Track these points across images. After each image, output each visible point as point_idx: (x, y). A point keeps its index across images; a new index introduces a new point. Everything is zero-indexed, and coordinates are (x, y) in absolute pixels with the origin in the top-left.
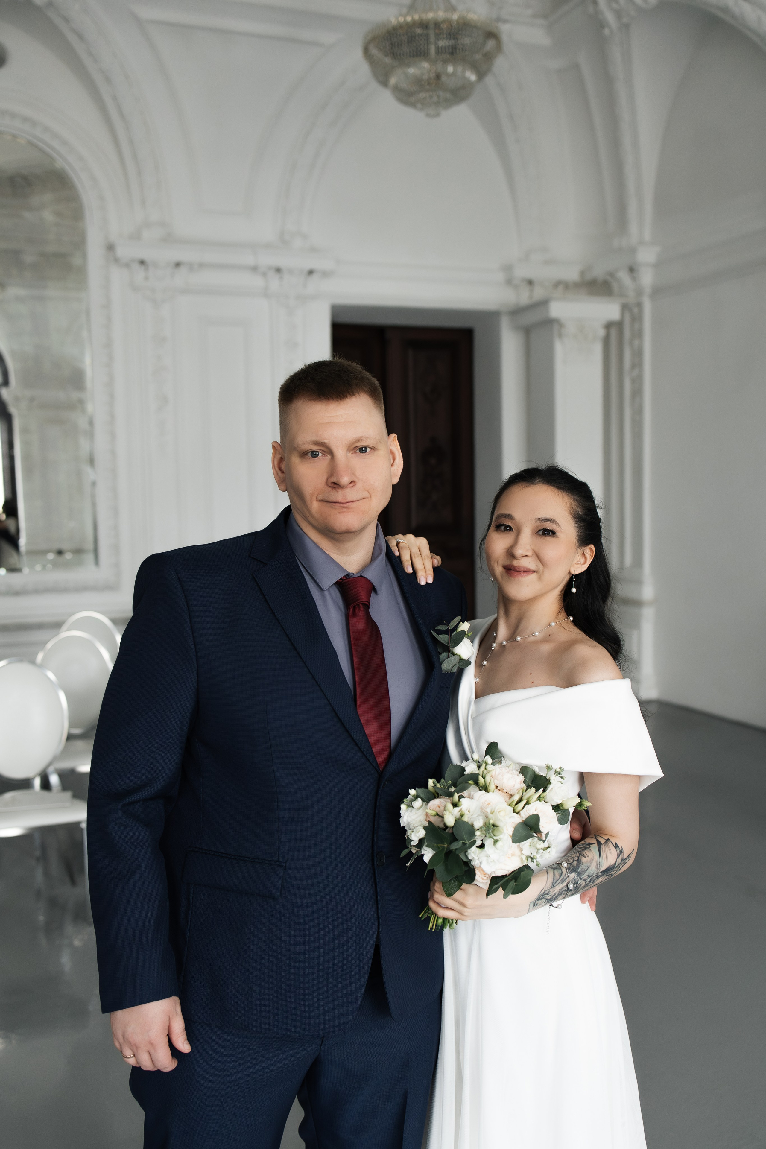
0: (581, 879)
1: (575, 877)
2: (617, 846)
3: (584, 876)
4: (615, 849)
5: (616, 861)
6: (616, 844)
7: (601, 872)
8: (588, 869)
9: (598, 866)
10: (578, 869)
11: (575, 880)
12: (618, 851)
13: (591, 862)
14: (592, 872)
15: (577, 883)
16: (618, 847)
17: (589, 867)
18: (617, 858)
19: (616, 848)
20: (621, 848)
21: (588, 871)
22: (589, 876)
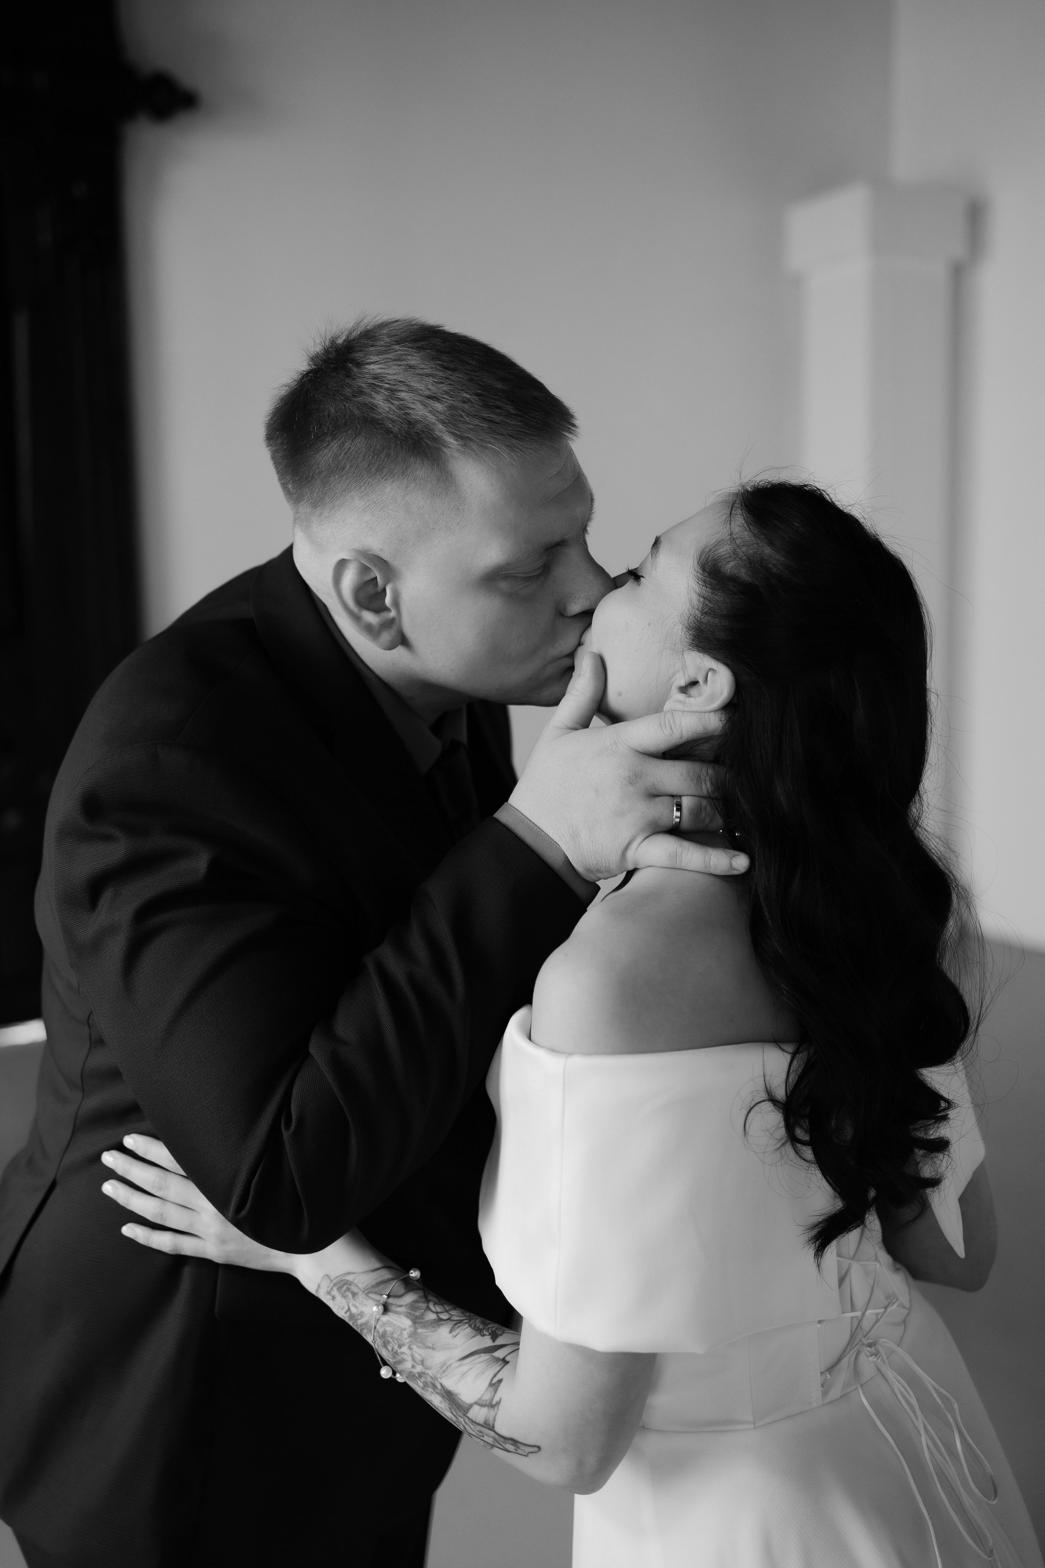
0: (410, 1348)
1: (405, 1329)
2: (495, 1385)
3: (419, 1352)
4: (487, 1383)
5: (471, 1406)
6: (500, 1381)
7: (441, 1385)
8: (430, 1348)
9: (445, 1368)
10: (421, 1328)
11: (401, 1334)
12: (488, 1397)
13: (445, 1347)
14: (428, 1363)
15: (400, 1346)
16: (496, 1391)
17: (433, 1349)
18: (476, 1403)
19: (491, 1385)
20: (496, 1399)
21: (429, 1351)
22: (422, 1362)
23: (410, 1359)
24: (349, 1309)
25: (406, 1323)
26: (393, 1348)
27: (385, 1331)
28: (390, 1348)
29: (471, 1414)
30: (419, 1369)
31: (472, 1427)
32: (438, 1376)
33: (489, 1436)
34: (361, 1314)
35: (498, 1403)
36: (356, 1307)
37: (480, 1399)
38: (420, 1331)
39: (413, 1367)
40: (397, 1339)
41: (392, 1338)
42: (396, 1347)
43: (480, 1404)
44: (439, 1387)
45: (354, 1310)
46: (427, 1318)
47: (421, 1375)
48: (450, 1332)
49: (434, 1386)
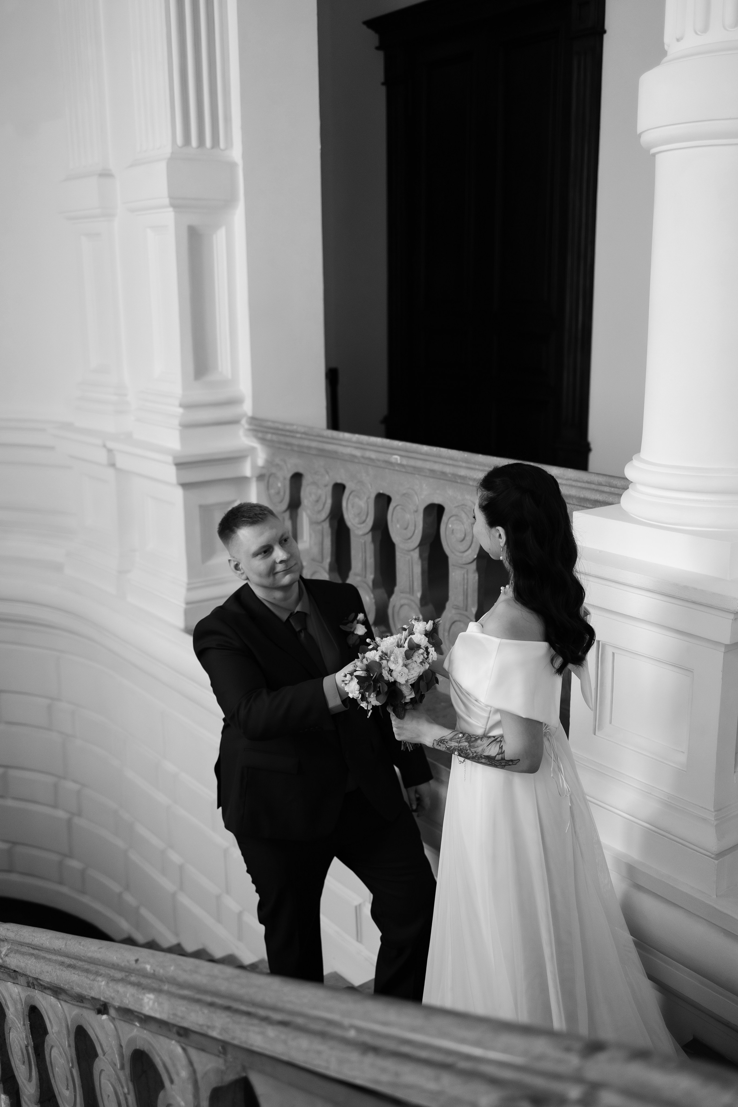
23: (471, 753)
24: (446, 747)
25: (466, 744)
26: (465, 752)
27: (461, 748)
28: (464, 752)
29: (496, 759)
30: (475, 754)
31: (497, 762)
32: (482, 753)
33: (503, 762)
34: (451, 747)
35: (504, 752)
36: (449, 745)
37: (498, 753)
38: (471, 744)
39: (473, 755)
40: (465, 749)
41: (463, 749)
42: (466, 751)
43: (498, 754)
44: (483, 756)
45: (448, 746)
46: (472, 740)
47: (476, 756)
48: (481, 741)
49: (481, 757)
